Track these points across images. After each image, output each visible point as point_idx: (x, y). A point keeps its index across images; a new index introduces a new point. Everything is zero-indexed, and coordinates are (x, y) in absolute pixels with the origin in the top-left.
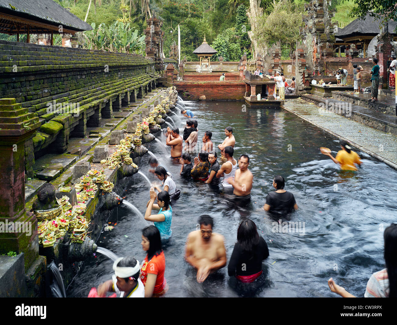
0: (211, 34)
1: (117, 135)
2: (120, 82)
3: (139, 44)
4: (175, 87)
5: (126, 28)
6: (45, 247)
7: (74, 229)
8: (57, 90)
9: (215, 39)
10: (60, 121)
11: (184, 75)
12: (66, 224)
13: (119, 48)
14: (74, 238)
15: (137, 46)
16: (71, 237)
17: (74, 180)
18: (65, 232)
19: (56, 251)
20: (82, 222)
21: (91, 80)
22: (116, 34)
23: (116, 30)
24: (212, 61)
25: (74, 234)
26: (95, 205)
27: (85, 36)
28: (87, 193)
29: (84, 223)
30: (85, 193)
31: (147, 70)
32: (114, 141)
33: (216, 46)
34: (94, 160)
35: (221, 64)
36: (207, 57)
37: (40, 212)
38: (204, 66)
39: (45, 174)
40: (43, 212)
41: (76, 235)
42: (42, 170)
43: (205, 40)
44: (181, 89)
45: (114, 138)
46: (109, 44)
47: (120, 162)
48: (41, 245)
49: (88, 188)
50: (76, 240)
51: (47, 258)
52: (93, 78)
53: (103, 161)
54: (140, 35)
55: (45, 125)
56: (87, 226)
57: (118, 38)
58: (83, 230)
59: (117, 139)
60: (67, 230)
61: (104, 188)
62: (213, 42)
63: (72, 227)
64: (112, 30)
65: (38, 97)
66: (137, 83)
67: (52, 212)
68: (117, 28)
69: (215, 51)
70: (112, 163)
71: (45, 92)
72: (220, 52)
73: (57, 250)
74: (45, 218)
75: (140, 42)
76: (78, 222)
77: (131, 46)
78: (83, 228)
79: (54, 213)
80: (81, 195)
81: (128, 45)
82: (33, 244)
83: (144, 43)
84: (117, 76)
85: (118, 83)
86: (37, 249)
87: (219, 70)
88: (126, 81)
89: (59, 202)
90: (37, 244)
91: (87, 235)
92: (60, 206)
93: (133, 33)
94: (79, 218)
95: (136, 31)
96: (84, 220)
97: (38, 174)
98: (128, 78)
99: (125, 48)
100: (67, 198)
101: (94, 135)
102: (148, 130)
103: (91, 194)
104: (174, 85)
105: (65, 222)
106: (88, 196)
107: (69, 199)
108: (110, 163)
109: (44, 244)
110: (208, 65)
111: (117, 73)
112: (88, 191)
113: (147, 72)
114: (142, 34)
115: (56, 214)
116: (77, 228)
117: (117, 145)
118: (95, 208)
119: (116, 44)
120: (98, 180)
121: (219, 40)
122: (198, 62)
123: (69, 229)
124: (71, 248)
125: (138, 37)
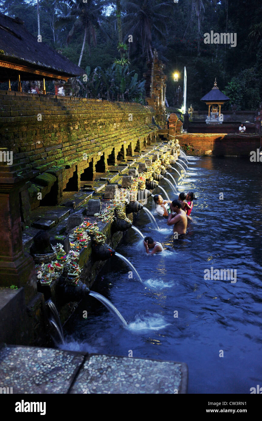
0: (224, 77)
1: (111, 189)
2: (116, 134)
3: (139, 90)
4: (177, 140)
5: (125, 71)
6: (42, 285)
7: (68, 273)
8: (50, 141)
9: (229, 83)
10: (53, 172)
11: (190, 126)
12: (60, 268)
13: (117, 95)
14: (69, 281)
15: (136, 93)
16: (66, 280)
17: (68, 230)
18: (60, 274)
19: (52, 290)
20: (75, 267)
21: (85, 132)
22: (113, 79)
23: (113, 74)
24: (224, 110)
25: (68, 277)
26: (88, 255)
27: (80, 82)
28: (80, 243)
29: (77, 268)
30: (78, 242)
31: (146, 121)
32: (108, 195)
33: (229, 92)
34: (88, 213)
35: (234, 113)
36: (216, 106)
37: (37, 255)
38: (214, 116)
39: (41, 224)
40: (40, 256)
41: (70, 278)
42: (39, 220)
43: (215, 84)
44: (184, 143)
45: (108, 192)
46: (106, 91)
47: (114, 216)
48: (39, 284)
49: (81, 238)
50: (70, 283)
51: (44, 295)
52: (87, 129)
53: (96, 214)
54: (141, 80)
55: (40, 177)
56: (80, 272)
57: (115, 84)
58: (77, 274)
59: (111, 194)
60: (62, 274)
61: (97, 239)
62: (226, 87)
63: (66, 271)
64: (109, 75)
65: (32, 149)
66: (135, 135)
67: (48, 257)
68: (114, 72)
69: (228, 98)
70: (105, 217)
71: (38, 143)
72: (234, 99)
73: (53, 290)
74: (42, 261)
75: (139, 88)
76: (72, 268)
77: (130, 93)
78: (76, 273)
79: (50, 257)
80: (74, 244)
81: (126, 92)
82: (32, 281)
83: (144, 90)
84: (113, 128)
85: (113, 136)
86: (35, 286)
87: (231, 121)
88: (122, 133)
89: (54, 248)
90: (35, 282)
91: (80, 279)
92: (55, 252)
93: (132, 77)
94: (72, 264)
95: (136, 75)
96: (77, 266)
97: (35, 223)
98: (124, 130)
99: (123, 95)
100: (61, 246)
101: (88, 188)
102: (144, 186)
103: (84, 244)
104: (177, 138)
105: (60, 266)
106: (82, 245)
107: (63, 246)
108: (103, 217)
109: (41, 282)
110: (218, 115)
111: (113, 124)
112: (81, 241)
113: (146, 123)
114: (142, 79)
115: (51, 258)
116: (71, 273)
117: (111, 199)
118: (88, 257)
119: (114, 91)
120: (91, 232)
121: (232, 84)
122: (206, 112)
123: (63, 273)
124: (66, 289)
125: (138, 83)
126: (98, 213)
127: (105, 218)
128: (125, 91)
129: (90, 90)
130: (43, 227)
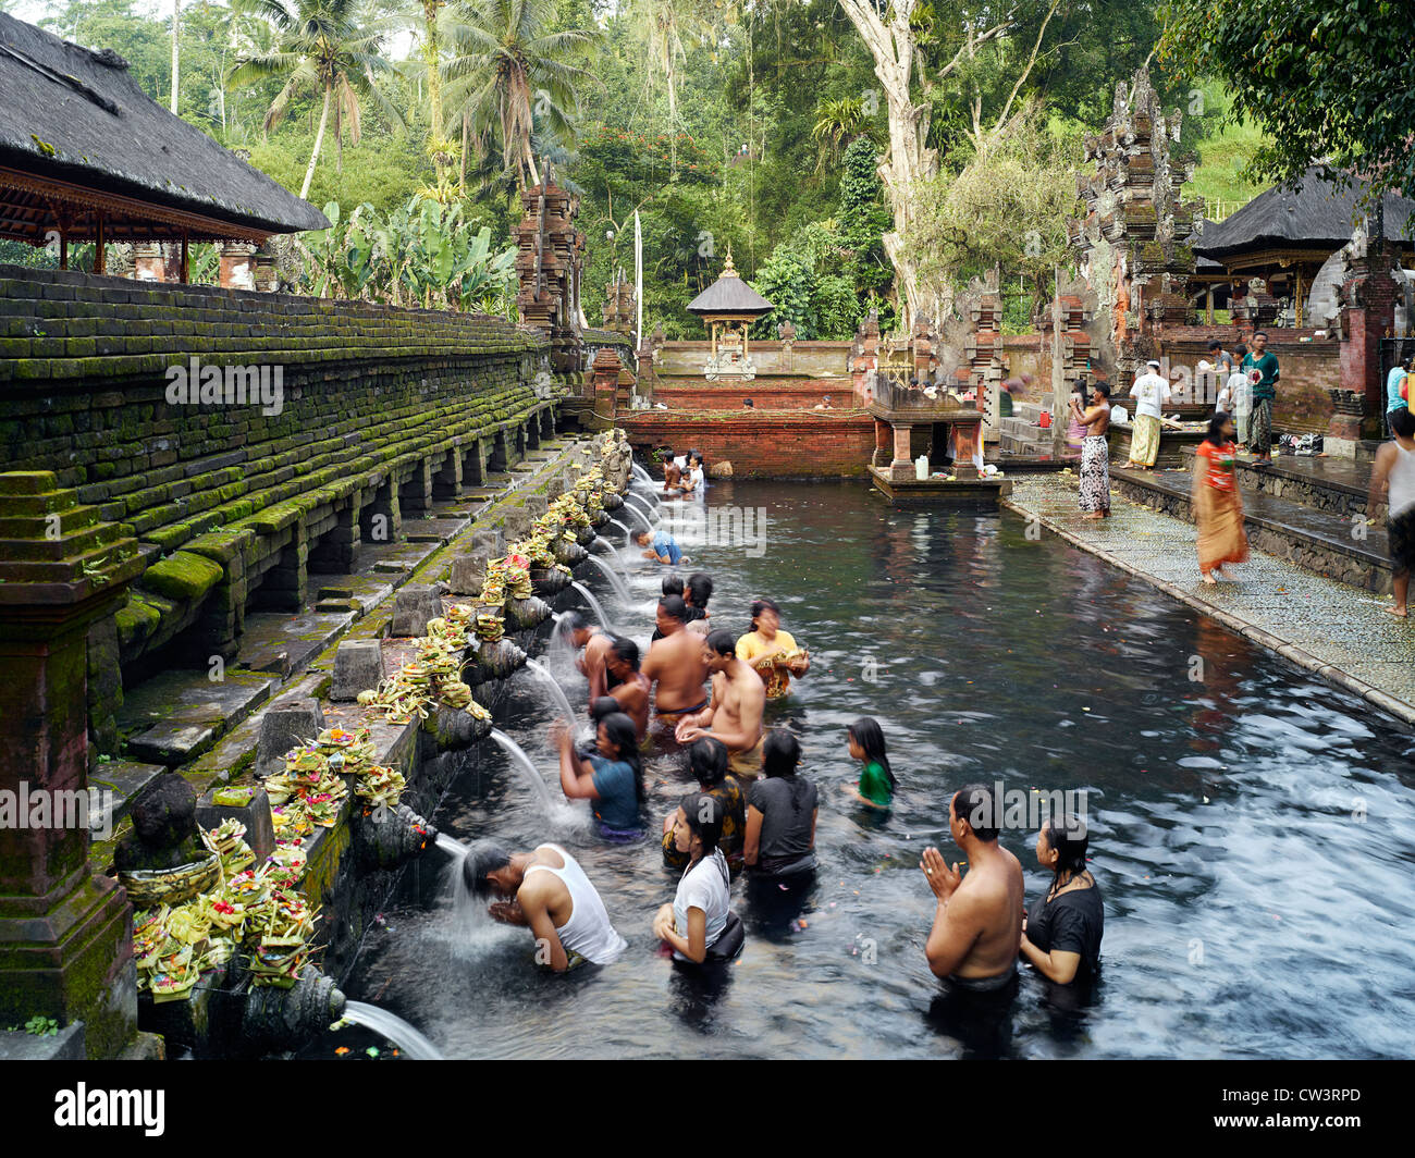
0: (751, 243)
1: (417, 602)
2: (428, 415)
3: (495, 277)
4: (622, 432)
5: (449, 220)
6: (158, 1001)
7: (264, 938)
8: (202, 441)
9: (766, 260)
10: (213, 550)
11: (657, 387)
12: (233, 919)
13: (423, 292)
14: (264, 968)
15: (487, 285)
16: (253, 966)
17: (264, 763)
18: (230, 946)
19: (199, 1015)
20: (293, 912)
21: (324, 408)
22: (411, 244)
23: (412, 227)
24: (756, 339)
25: (262, 954)
26: (337, 854)
27: (303, 249)
28: (308, 809)
29: (298, 917)
30: (302, 809)
31: (523, 371)
32: (406, 623)
33: (770, 287)
34: (335, 692)
35: (788, 348)
36: (736, 325)
37: (140, 876)
38: (728, 357)
39: (159, 743)
40: (154, 875)
41: (269, 958)
42: (150, 727)
43: (729, 264)
44: (644, 440)
45: (406, 613)
46: (389, 277)
47: (427, 699)
48: (146, 996)
49: (313, 791)
50: (270, 978)
51: (166, 1041)
52: (331, 398)
53: (366, 695)
54: (499, 245)
55: (161, 568)
56: (311, 926)
57: (419, 256)
58: (296, 940)
59: (417, 618)
60: (239, 941)
61: (370, 790)
62: (760, 272)
63: (257, 929)
64: (400, 230)
65: (136, 468)
66: (489, 417)
67: (186, 878)
68: (416, 220)
69: (767, 303)
70: (397, 702)
71: (158, 449)
72: (784, 306)
73: (203, 1012)
74: (161, 897)
75: (496, 272)
76: (278, 914)
77: (467, 286)
78: (293, 934)
79: (193, 880)
80: (287, 817)
81: (454, 283)
82: (118, 990)
83: (513, 276)
84: (418, 394)
85: (419, 418)
86: (131, 1009)
87: (779, 372)
88: (448, 409)
89: (209, 840)
90: (129, 992)
91: (309, 958)
92: (213, 857)
93: (473, 239)
94: (281, 900)
95: (486, 232)
96: (300, 906)
97: (136, 741)
98: (454, 400)
99: (443, 292)
100: (237, 828)
101: (334, 602)
102: (528, 586)
103: (323, 815)
104: (621, 425)
105: (232, 911)
106: (314, 818)
107: (244, 830)
108: (391, 703)
109: (156, 990)
110: (740, 353)
111: (418, 382)
112: (311, 803)
113: (522, 377)
114: (504, 244)
115: (199, 882)
116: (274, 935)
117: (416, 637)
118: (336, 863)
119: (414, 279)
120: (348, 764)
121: (778, 264)
122: (705, 344)
123: (244, 937)
124: (253, 1004)
125: (491, 255)
126: (371, 691)
127: (398, 707)
128: (450, 278)
129: (336, 274)
130: (166, 754)
